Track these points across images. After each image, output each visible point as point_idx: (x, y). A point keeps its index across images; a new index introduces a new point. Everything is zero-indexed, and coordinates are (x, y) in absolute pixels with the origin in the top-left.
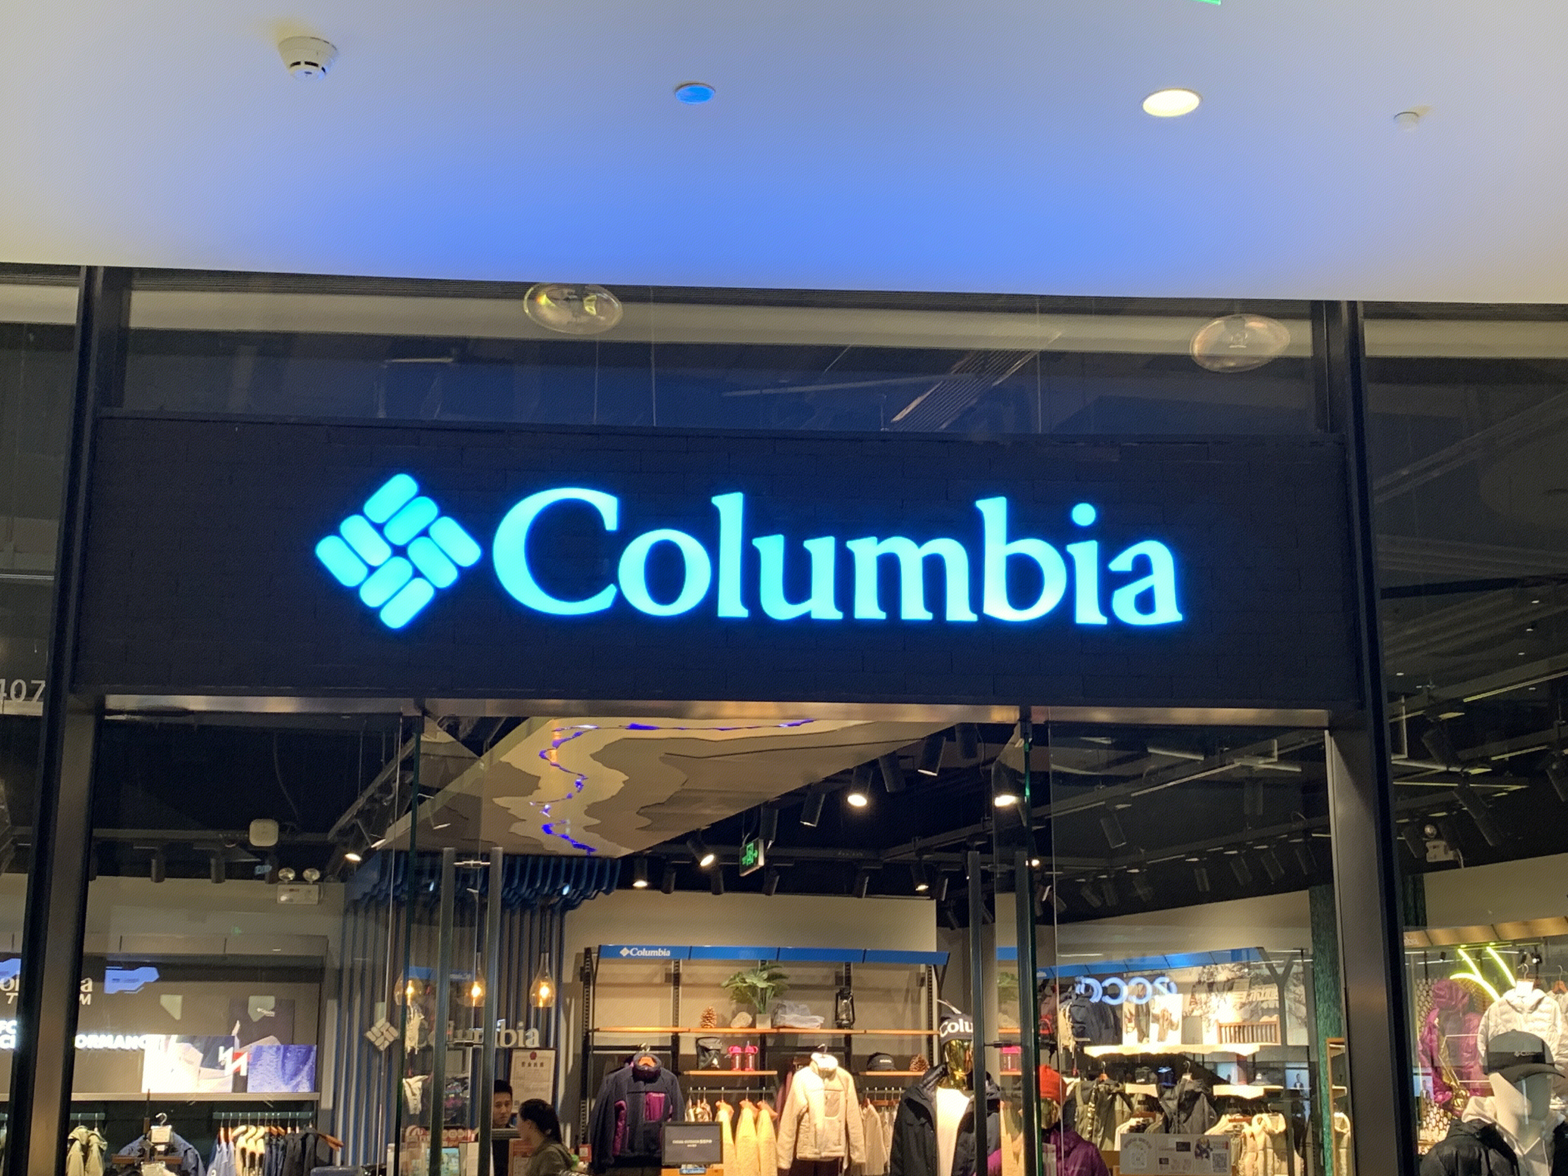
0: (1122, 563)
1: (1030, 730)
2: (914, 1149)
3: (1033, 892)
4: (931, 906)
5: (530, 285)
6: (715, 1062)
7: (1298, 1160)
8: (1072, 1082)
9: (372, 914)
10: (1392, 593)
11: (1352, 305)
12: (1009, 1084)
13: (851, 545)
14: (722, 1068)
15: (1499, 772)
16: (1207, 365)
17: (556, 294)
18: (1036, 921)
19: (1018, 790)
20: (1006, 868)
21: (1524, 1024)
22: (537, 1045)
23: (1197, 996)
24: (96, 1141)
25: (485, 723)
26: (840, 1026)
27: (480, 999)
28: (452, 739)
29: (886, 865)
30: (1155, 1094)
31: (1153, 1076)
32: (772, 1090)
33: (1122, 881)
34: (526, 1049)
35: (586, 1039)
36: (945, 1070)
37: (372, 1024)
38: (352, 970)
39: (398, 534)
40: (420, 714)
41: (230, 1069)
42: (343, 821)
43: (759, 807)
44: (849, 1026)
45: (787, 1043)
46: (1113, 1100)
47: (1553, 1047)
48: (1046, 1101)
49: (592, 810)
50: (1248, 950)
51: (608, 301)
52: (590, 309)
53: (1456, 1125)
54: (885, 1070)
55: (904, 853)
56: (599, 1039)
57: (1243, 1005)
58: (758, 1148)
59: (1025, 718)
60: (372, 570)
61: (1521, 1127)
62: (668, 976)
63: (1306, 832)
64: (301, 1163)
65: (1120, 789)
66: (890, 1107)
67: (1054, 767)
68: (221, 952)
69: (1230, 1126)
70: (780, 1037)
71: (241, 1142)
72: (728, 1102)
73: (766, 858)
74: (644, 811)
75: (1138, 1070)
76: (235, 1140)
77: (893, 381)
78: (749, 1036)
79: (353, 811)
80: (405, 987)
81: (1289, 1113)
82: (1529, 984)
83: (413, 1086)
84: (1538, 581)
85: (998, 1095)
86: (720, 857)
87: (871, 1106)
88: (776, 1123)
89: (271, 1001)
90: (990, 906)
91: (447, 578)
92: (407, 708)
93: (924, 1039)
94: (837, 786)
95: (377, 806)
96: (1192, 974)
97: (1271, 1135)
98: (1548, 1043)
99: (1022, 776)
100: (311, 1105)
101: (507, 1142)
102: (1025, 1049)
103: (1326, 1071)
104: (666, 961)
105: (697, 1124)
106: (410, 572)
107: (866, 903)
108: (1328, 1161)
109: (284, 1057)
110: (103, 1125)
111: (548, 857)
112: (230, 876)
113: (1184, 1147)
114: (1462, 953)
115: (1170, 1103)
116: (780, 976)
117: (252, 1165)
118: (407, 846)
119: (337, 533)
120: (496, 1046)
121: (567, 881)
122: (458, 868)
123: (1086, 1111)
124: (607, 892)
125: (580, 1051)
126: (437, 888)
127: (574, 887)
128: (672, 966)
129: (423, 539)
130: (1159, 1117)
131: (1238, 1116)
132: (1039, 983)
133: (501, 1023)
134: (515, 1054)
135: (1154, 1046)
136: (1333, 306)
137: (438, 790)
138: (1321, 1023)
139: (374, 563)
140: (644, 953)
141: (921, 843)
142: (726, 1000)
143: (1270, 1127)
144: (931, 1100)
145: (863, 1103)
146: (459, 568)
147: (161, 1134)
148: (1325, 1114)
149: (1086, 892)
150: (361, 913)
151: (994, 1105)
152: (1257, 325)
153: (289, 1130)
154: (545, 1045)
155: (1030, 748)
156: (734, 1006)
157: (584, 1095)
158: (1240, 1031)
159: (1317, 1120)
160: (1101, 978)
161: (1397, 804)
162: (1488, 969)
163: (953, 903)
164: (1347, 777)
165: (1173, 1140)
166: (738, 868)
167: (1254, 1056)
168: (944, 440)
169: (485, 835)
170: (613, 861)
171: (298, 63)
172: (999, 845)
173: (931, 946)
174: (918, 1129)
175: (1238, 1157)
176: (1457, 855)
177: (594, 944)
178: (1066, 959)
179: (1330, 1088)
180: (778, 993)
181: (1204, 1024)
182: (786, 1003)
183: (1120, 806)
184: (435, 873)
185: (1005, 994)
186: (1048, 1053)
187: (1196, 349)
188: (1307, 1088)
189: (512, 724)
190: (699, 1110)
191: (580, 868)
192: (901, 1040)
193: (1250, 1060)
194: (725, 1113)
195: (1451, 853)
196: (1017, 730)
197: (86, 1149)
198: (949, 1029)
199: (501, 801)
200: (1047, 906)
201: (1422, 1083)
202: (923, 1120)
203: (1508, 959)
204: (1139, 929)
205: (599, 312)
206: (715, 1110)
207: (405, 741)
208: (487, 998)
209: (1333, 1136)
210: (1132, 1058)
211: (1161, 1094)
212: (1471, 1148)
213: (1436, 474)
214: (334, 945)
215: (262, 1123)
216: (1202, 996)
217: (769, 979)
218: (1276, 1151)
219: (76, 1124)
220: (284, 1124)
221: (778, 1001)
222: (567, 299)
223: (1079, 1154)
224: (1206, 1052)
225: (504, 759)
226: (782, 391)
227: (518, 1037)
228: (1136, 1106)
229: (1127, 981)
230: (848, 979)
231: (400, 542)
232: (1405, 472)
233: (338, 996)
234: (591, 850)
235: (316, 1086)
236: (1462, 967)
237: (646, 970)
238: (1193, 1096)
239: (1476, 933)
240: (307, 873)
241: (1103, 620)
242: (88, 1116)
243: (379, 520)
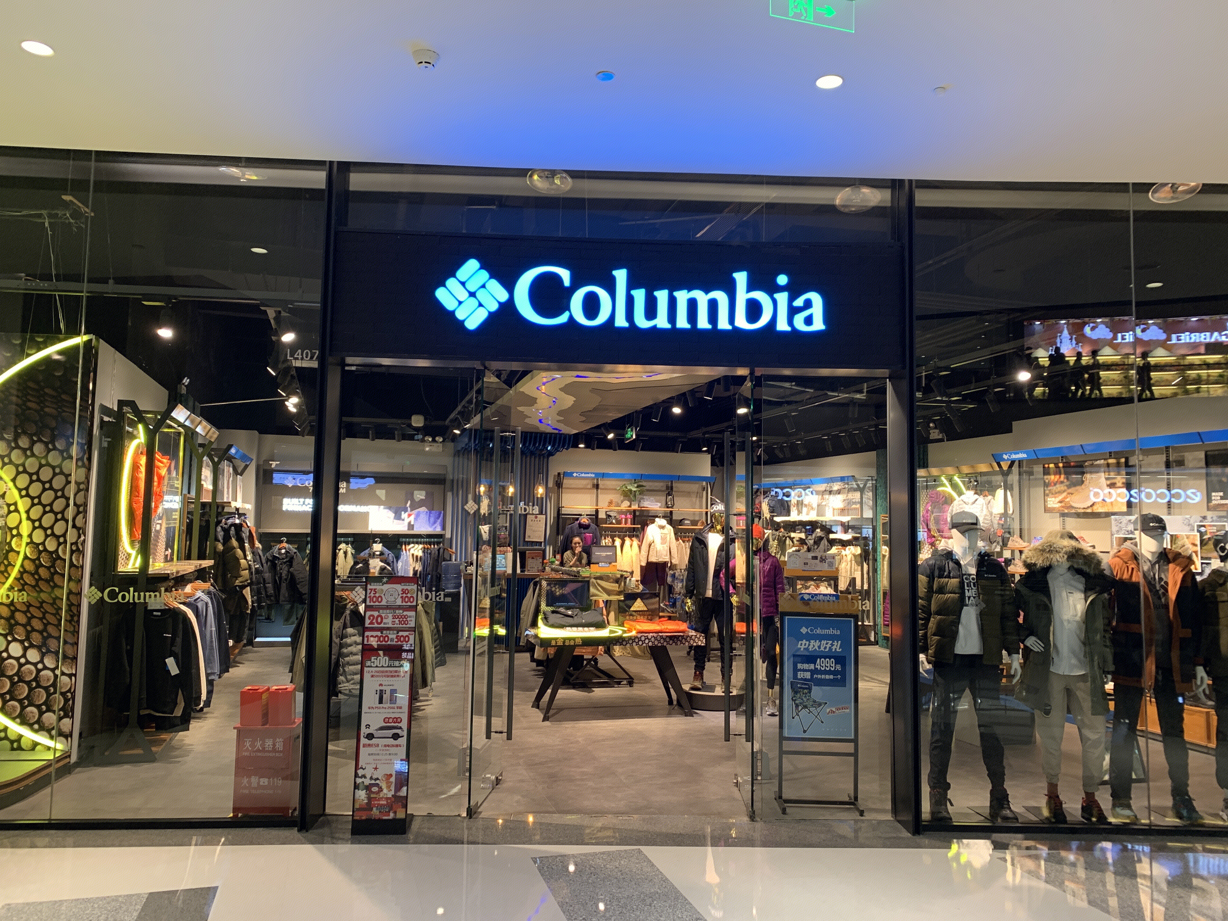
0: (799, 302)
1: (754, 379)
2: (698, 558)
3: (753, 451)
4: (708, 457)
5: (530, 170)
6: (614, 521)
7: (865, 566)
8: (768, 532)
9: (466, 456)
10: (921, 318)
11: (910, 181)
12: (740, 532)
13: (676, 294)
14: (617, 524)
15: (966, 399)
16: (842, 209)
17: (542, 174)
18: (754, 464)
19: (748, 407)
20: (741, 439)
21: (968, 509)
22: (537, 513)
23: (824, 496)
24: (350, 550)
25: (513, 373)
26: (668, 507)
27: (512, 494)
28: (498, 380)
29: (689, 439)
30: (804, 537)
31: (803, 530)
32: (638, 533)
33: (793, 447)
34: (533, 514)
35: (559, 511)
36: (712, 525)
37: (467, 502)
38: (458, 481)
39: (472, 287)
40: (483, 368)
41: (407, 521)
42: (452, 416)
43: (633, 413)
44: (672, 507)
45: (645, 514)
46: (786, 539)
47: (981, 520)
48: (756, 539)
49: (560, 413)
50: (848, 477)
51: (565, 178)
52: (557, 181)
53: (935, 552)
54: (687, 525)
55: (697, 434)
56: (564, 511)
57: (844, 500)
58: (632, 557)
59: (752, 373)
60: (460, 303)
61: (965, 553)
62: (593, 485)
63: (876, 426)
64: (437, 560)
65: (793, 407)
66: (688, 541)
67: (764, 397)
68: (401, 471)
69: (836, 551)
70: (642, 511)
71: (412, 551)
72: (619, 538)
73: (636, 435)
74: (582, 414)
75: (797, 527)
76: (409, 550)
77: (697, 217)
78: (628, 511)
79: (456, 412)
80: (479, 487)
81: (862, 546)
82: (972, 492)
83: (485, 529)
84: (989, 313)
85: (735, 536)
86: (616, 435)
87: (680, 541)
88: (640, 547)
89: (424, 493)
90: (734, 457)
91: (493, 307)
92: (477, 365)
93: (704, 513)
94: (668, 405)
95: (466, 409)
96: (822, 487)
97: (854, 555)
98: (979, 518)
99: (750, 400)
100: (440, 536)
101: (525, 553)
102: (747, 516)
103: (880, 529)
104: (593, 479)
105: (606, 546)
106: (477, 304)
107: (680, 455)
108: (879, 567)
109: (430, 516)
110: (352, 543)
111: (541, 434)
112: (404, 439)
113: (815, 558)
114: (943, 478)
115: (810, 541)
116: (642, 486)
117: (417, 560)
118: (478, 427)
119: (445, 286)
120: (520, 512)
121: (550, 444)
122: (502, 436)
123: (773, 546)
124: (567, 449)
125: (556, 515)
126: (493, 445)
127: (553, 446)
128: (595, 481)
129: (483, 289)
130: (805, 547)
131: (840, 547)
132: (754, 490)
133: (522, 504)
134: (528, 516)
135: (804, 517)
136: (901, 181)
137: (493, 403)
138: (878, 508)
139: (461, 300)
140: (583, 475)
141: (704, 429)
142: (618, 496)
143: (854, 552)
144: (706, 538)
145: (677, 539)
146: (499, 303)
147: (378, 547)
148: (878, 547)
149: (777, 452)
150: (461, 455)
151: (733, 540)
152: (866, 190)
153: (432, 546)
154: (541, 513)
155: (754, 388)
156: (622, 498)
157: (558, 534)
158: (842, 511)
159: (875, 550)
160: (782, 489)
161: (918, 414)
162: (954, 486)
163: (718, 456)
164: (896, 399)
165: (810, 555)
166: (623, 440)
167: (848, 522)
168: (718, 245)
169: (513, 423)
170: (570, 436)
171: (422, 62)
172: (739, 430)
173: (709, 474)
174: (700, 550)
175: (839, 564)
176: (943, 436)
177: (562, 471)
178: (766, 481)
179: (881, 536)
180: (641, 493)
181: (827, 508)
182: (645, 497)
183: (793, 414)
184: (492, 440)
185: (739, 495)
186: (758, 519)
187: (837, 202)
188: (871, 536)
189: (525, 373)
190: (607, 541)
191: (555, 438)
192: (694, 513)
193: (846, 524)
194: (618, 542)
195: (941, 435)
196: (748, 378)
197: (345, 553)
198: (715, 509)
199: (520, 409)
200: (759, 457)
201: (922, 535)
202: (703, 546)
203: (963, 482)
204: (799, 468)
205: (562, 183)
206: (614, 541)
207: (477, 381)
208: (515, 493)
209: (881, 557)
210: (794, 522)
211: (807, 537)
212: (941, 561)
213: (944, 263)
214: (450, 469)
215: (421, 543)
216: (827, 496)
217: (637, 487)
218: (856, 562)
219: (341, 543)
220: (430, 543)
221: (641, 496)
222: (547, 177)
223: (769, 561)
224: (827, 520)
225: (521, 390)
226: (646, 222)
227: (529, 509)
228: (796, 542)
229: (794, 489)
230: (672, 488)
231: (472, 290)
232: (930, 262)
233: (452, 490)
234: (560, 431)
235: (444, 528)
236: (943, 485)
237: (584, 482)
238: (821, 539)
239: (950, 470)
240: (437, 438)
241: (789, 329)
242: (346, 539)
243: (463, 280)
